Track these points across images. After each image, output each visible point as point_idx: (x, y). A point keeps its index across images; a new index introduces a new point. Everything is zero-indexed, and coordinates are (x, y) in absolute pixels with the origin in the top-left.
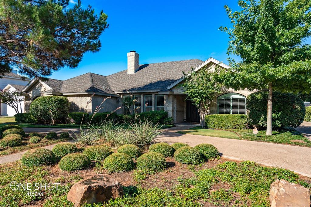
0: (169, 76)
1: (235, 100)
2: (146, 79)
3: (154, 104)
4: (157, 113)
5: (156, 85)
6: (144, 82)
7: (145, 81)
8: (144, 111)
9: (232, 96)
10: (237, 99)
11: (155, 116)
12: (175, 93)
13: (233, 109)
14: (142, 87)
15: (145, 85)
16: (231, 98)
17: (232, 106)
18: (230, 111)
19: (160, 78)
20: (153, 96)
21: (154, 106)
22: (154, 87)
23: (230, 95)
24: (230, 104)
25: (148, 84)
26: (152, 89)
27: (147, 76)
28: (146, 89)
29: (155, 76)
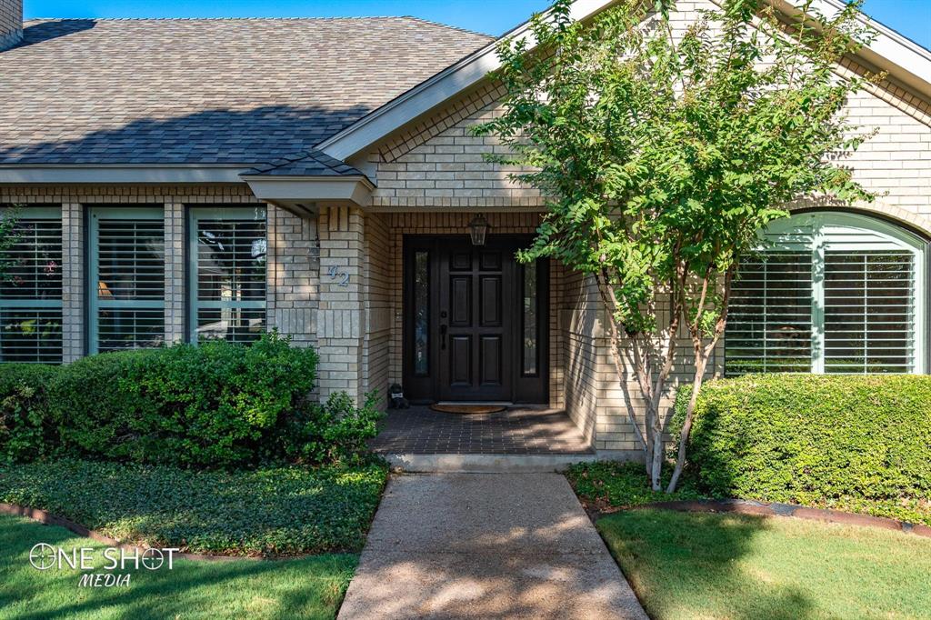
0: (272, 86)
1: (840, 267)
2: (91, 93)
3: (179, 282)
4: (242, 369)
5: (193, 130)
6: (77, 110)
7: (90, 107)
8: (86, 351)
9: (824, 230)
10: (859, 257)
11: (223, 400)
12: (386, 196)
13: (827, 327)
14: (70, 143)
15: (96, 127)
16: (813, 247)
17: (821, 305)
18: (808, 344)
19: (213, 95)
20: (173, 217)
21: (179, 298)
22: (185, 149)
23: (811, 231)
24: (809, 293)
25: (118, 124)
26: (167, 164)
27: (92, 75)
28: (103, 162)
29: (160, 80)
